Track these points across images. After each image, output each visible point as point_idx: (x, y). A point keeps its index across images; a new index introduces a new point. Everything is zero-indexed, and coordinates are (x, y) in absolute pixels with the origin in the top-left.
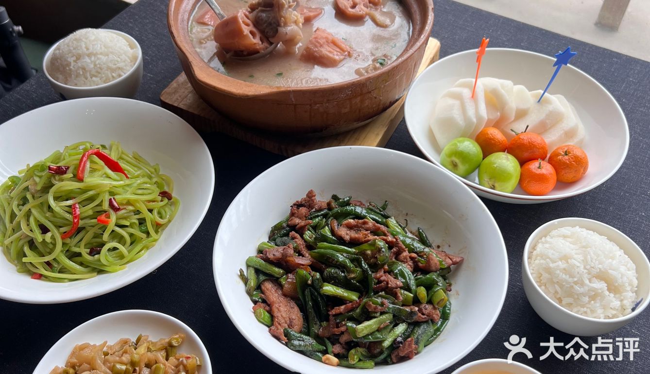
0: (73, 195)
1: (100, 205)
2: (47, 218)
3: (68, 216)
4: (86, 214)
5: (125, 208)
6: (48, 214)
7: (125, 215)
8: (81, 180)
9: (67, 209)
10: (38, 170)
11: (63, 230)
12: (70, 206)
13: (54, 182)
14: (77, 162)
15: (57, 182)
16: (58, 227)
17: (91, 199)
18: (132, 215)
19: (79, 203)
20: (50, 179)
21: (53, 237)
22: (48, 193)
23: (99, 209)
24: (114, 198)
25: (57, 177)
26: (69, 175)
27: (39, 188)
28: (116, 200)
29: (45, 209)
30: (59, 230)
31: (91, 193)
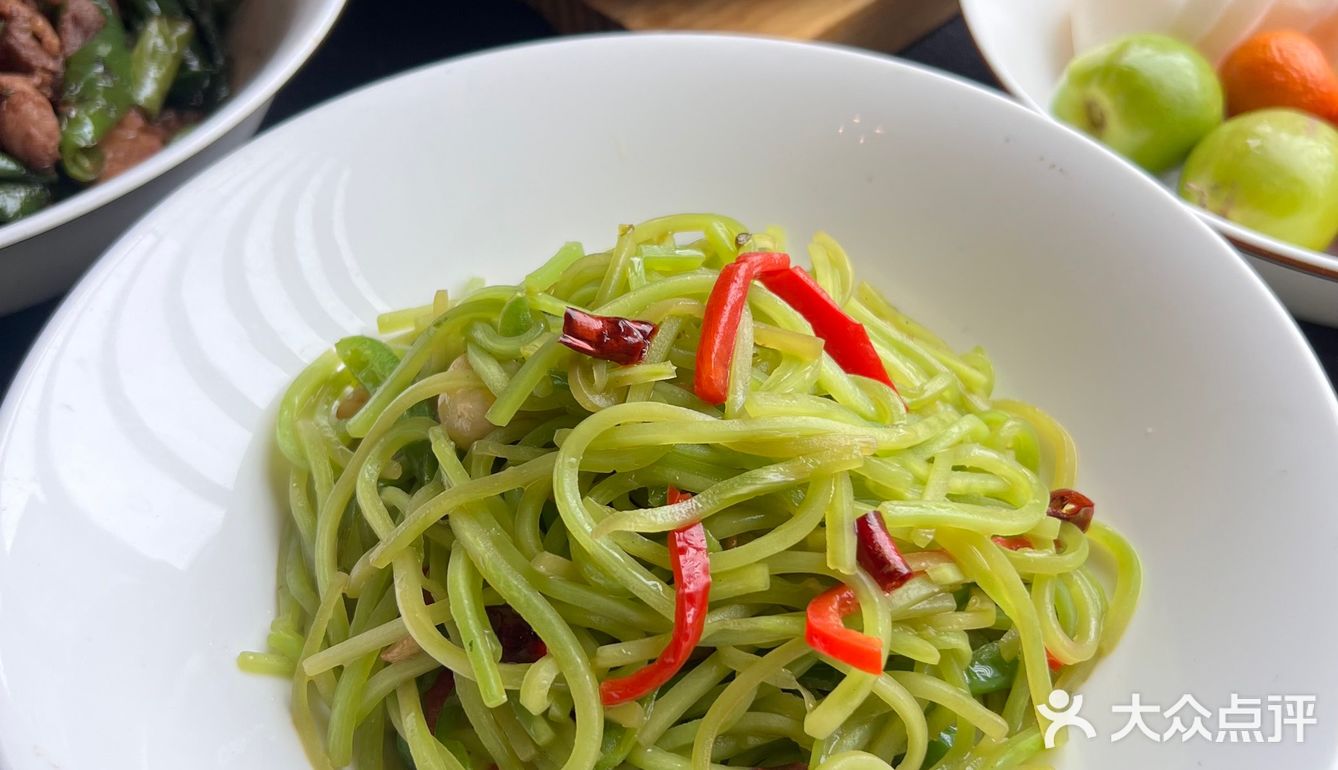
0: (676, 476)
1: (812, 544)
2: (535, 581)
3: (649, 586)
4: (738, 587)
5: (922, 573)
6: (547, 563)
7: (920, 606)
8: (712, 400)
9: (647, 549)
10: (492, 325)
11: (611, 654)
12: (661, 538)
13: (584, 396)
14: (694, 308)
15: (597, 400)
16: (595, 636)
17: (767, 511)
18: (947, 610)
19: (707, 522)
20: (565, 377)
21: (561, 692)
22: (551, 447)
23: (804, 563)
24: (878, 515)
25: (601, 374)
26: (656, 368)
27: (502, 415)
28: (888, 526)
29: (528, 529)
30: (591, 656)
31: (772, 476)
